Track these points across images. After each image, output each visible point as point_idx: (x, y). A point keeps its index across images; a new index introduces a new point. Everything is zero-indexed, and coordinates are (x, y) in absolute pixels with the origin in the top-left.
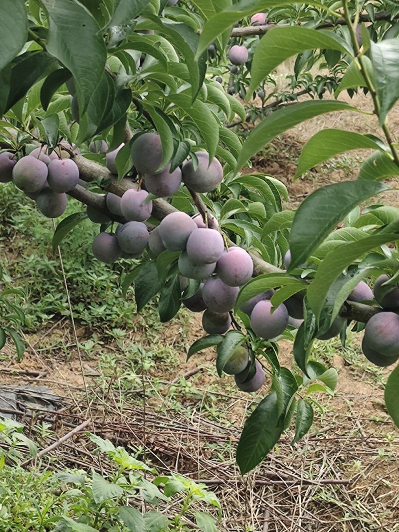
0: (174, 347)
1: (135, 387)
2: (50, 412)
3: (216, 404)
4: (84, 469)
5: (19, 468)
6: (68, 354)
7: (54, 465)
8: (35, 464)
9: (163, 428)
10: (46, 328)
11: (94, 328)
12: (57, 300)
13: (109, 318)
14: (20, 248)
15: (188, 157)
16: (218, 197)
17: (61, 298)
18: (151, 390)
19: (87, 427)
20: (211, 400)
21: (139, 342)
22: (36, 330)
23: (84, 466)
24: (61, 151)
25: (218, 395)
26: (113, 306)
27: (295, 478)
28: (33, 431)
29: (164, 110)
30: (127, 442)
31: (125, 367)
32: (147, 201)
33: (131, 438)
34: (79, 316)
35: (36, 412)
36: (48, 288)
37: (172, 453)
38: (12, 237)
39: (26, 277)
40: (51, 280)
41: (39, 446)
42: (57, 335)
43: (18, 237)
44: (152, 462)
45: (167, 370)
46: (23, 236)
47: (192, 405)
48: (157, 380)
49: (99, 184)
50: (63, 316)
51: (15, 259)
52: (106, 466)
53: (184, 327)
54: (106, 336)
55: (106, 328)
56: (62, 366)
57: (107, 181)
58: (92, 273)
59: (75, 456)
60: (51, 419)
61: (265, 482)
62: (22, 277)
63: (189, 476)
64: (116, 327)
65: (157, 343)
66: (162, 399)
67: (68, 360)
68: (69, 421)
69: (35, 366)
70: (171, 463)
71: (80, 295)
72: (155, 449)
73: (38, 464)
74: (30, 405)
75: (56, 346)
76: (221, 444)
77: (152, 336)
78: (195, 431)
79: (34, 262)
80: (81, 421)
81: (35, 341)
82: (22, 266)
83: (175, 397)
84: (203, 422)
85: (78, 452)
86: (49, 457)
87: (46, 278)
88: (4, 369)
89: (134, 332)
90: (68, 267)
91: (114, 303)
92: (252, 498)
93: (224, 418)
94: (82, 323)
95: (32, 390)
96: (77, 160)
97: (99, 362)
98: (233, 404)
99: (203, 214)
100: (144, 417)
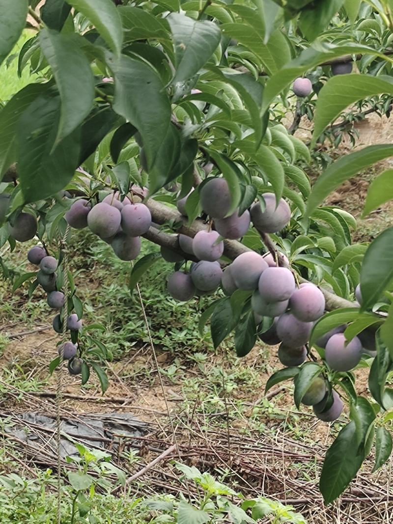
0: (255, 369)
1: (219, 410)
2: (137, 439)
3: (299, 424)
4: (172, 494)
5: (109, 495)
6: (152, 380)
7: (143, 490)
8: (125, 490)
9: (248, 449)
10: (129, 355)
11: (176, 353)
12: (138, 327)
13: (190, 342)
14: (100, 278)
15: (256, 200)
16: (288, 231)
17: (143, 325)
18: (235, 412)
19: (173, 451)
20: (295, 420)
21: (220, 365)
22: (119, 358)
23: (172, 490)
24: (133, 197)
25: (301, 414)
26: (193, 331)
27: (382, 494)
28: (121, 457)
29: (230, 156)
30: (213, 465)
31: (208, 390)
32: (218, 241)
33: (218, 461)
34: (161, 342)
35: (123, 439)
36: (130, 316)
37: (259, 474)
38: (92, 268)
39: (107, 306)
40: (132, 308)
41: (127, 472)
42: (141, 362)
43: (97, 267)
44: (239, 484)
45: (249, 391)
46: (103, 266)
47: (275, 425)
48: (240, 402)
49: (171, 226)
50: (145, 343)
51: (96, 289)
52: (194, 490)
53: (265, 349)
54: (188, 360)
55: (188, 353)
56: (147, 392)
57: (178, 223)
58: (171, 299)
59: (164, 481)
60: (138, 445)
61: (352, 499)
62: (103, 307)
63: (276, 496)
64: (197, 351)
65: (238, 365)
66: (246, 421)
67: (152, 385)
68: (156, 446)
69: (121, 393)
70: (258, 484)
71: (160, 321)
72: (241, 471)
73: (127, 490)
74: (117, 432)
75: (139, 373)
76: (306, 463)
77: (233, 359)
78: (280, 451)
79: (114, 291)
80: (167, 446)
81: (119, 368)
82: (103, 296)
83: (258, 418)
84: (288, 442)
85: (166, 476)
86: (138, 483)
87: (127, 306)
88: (91, 397)
89: (215, 355)
90: (147, 295)
91: (194, 328)
92: (340, 516)
93: (308, 437)
94: (164, 349)
95: (118, 417)
96: (149, 204)
97: (182, 386)
98: (316, 423)
99: (273, 252)
100: (228, 439)
